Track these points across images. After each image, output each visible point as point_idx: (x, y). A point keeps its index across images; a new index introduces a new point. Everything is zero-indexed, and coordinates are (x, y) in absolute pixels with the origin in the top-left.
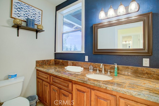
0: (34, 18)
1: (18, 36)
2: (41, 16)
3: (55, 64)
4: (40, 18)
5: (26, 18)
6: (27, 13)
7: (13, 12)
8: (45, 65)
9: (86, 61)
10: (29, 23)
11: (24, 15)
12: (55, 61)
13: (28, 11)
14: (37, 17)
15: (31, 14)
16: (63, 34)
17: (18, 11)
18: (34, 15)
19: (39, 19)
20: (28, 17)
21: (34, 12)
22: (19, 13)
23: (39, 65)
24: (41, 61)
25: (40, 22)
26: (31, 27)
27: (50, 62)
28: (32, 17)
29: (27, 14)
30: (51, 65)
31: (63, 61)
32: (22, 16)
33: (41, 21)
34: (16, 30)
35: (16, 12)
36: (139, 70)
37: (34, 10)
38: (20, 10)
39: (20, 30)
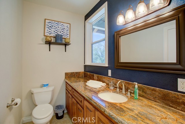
0: (63, 33)
1: (50, 51)
2: (69, 29)
3: (84, 76)
4: (69, 31)
5: (56, 34)
6: (56, 29)
7: (46, 31)
8: (74, 77)
9: (109, 75)
10: (57, 38)
11: (54, 31)
12: (85, 74)
13: (57, 28)
14: (65, 31)
15: (60, 30)
16: (92, 44)
17: (49, 29)
18: (63, 30)
19: (67, 32)
20: (58, 32)
21: (62, 27)
22: (50, 31)
23: (68, 76)
24: (70, 74)
25: (68, 36)
26: (59, 41)
27: (79, 75)
28: (61, 32)
29: (56, 31)
30: (80, 78)
31: (90, 74)
32: (52, 33)
33: (69, 34)
34: (48, 46)
35: (48, 30)
36: (171, 96)
37: (62, 26)
38: (51, 28)
39: (51, 46)
